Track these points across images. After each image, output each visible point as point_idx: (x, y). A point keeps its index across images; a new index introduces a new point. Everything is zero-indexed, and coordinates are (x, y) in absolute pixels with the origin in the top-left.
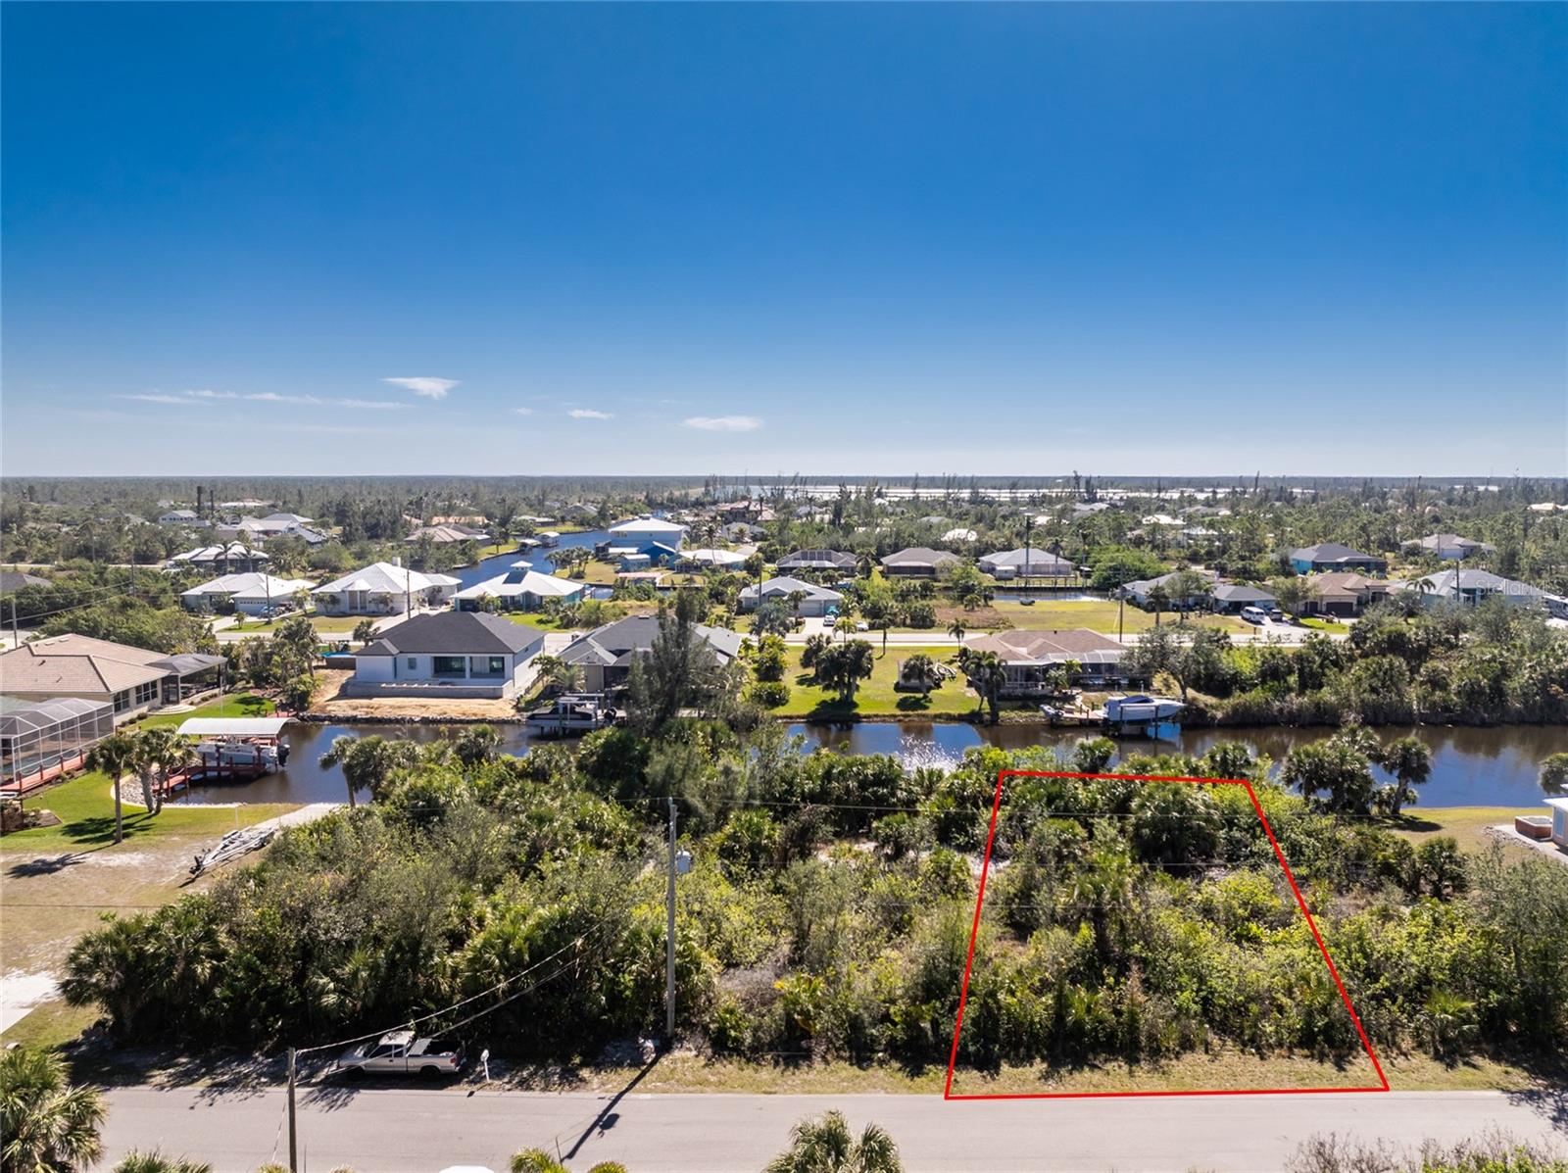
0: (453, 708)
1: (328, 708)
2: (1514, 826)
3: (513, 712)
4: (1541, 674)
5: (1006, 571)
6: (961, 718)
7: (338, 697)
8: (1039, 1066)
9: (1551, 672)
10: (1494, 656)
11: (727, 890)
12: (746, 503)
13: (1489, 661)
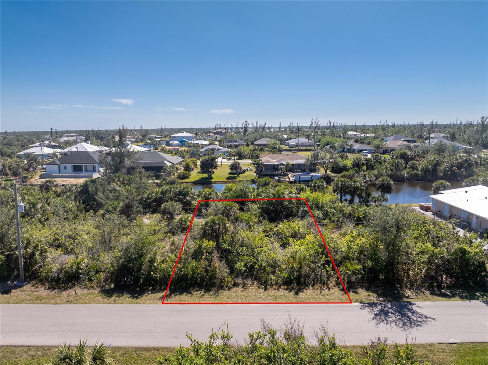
0: (74, 181)
1: (33, 182)
2: (419, 207)
4: (451, 164)
5: (292, 145)
7: (40, 179)
9: (454, 163)
10: (435, 158)
12: (221, 130)
13: (433, 160)
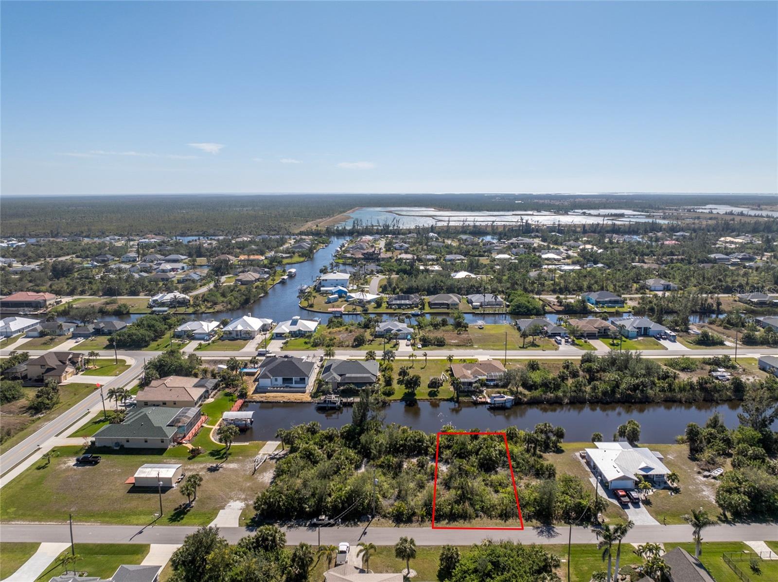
1: (253, 398)
2: (579, 454)
3: (310, 398)
5: (477, 305)
6: (447, 400)
7: (255, 393)
8: (447, 521)
11: (383, 478)
